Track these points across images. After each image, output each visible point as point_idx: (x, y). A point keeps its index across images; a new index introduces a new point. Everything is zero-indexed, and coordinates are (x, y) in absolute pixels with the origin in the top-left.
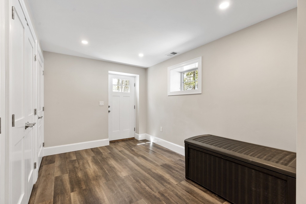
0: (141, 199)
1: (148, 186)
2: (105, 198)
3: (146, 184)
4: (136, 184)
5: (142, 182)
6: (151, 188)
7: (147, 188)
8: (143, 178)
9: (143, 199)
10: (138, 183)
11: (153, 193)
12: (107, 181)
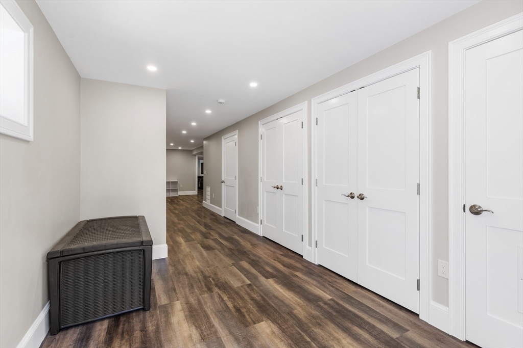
0: (238, 287)
1: (223, 300)
2: (281, 290)
3: (225, 304)
4: (241, 305)
5: (231, 308)
6: (220, 297)
7: (225, 298)
8: (227, 315)
9: (236, 286)
10: (238, 306)
11: (220, 292)
12: (291, 312)
